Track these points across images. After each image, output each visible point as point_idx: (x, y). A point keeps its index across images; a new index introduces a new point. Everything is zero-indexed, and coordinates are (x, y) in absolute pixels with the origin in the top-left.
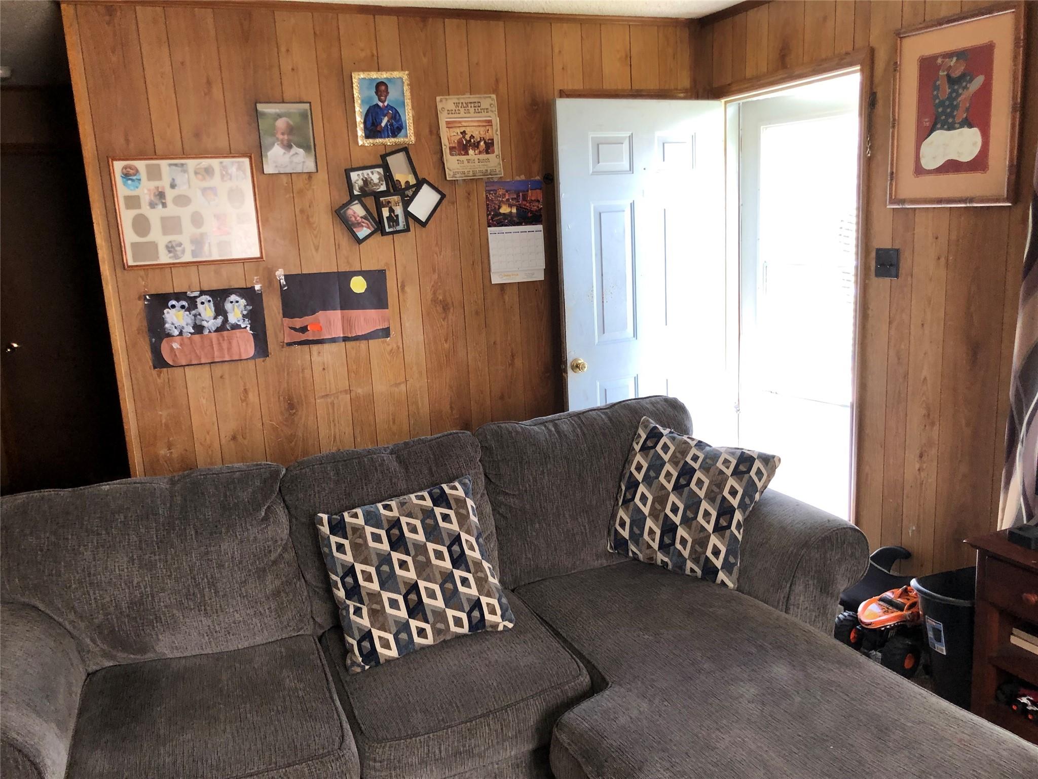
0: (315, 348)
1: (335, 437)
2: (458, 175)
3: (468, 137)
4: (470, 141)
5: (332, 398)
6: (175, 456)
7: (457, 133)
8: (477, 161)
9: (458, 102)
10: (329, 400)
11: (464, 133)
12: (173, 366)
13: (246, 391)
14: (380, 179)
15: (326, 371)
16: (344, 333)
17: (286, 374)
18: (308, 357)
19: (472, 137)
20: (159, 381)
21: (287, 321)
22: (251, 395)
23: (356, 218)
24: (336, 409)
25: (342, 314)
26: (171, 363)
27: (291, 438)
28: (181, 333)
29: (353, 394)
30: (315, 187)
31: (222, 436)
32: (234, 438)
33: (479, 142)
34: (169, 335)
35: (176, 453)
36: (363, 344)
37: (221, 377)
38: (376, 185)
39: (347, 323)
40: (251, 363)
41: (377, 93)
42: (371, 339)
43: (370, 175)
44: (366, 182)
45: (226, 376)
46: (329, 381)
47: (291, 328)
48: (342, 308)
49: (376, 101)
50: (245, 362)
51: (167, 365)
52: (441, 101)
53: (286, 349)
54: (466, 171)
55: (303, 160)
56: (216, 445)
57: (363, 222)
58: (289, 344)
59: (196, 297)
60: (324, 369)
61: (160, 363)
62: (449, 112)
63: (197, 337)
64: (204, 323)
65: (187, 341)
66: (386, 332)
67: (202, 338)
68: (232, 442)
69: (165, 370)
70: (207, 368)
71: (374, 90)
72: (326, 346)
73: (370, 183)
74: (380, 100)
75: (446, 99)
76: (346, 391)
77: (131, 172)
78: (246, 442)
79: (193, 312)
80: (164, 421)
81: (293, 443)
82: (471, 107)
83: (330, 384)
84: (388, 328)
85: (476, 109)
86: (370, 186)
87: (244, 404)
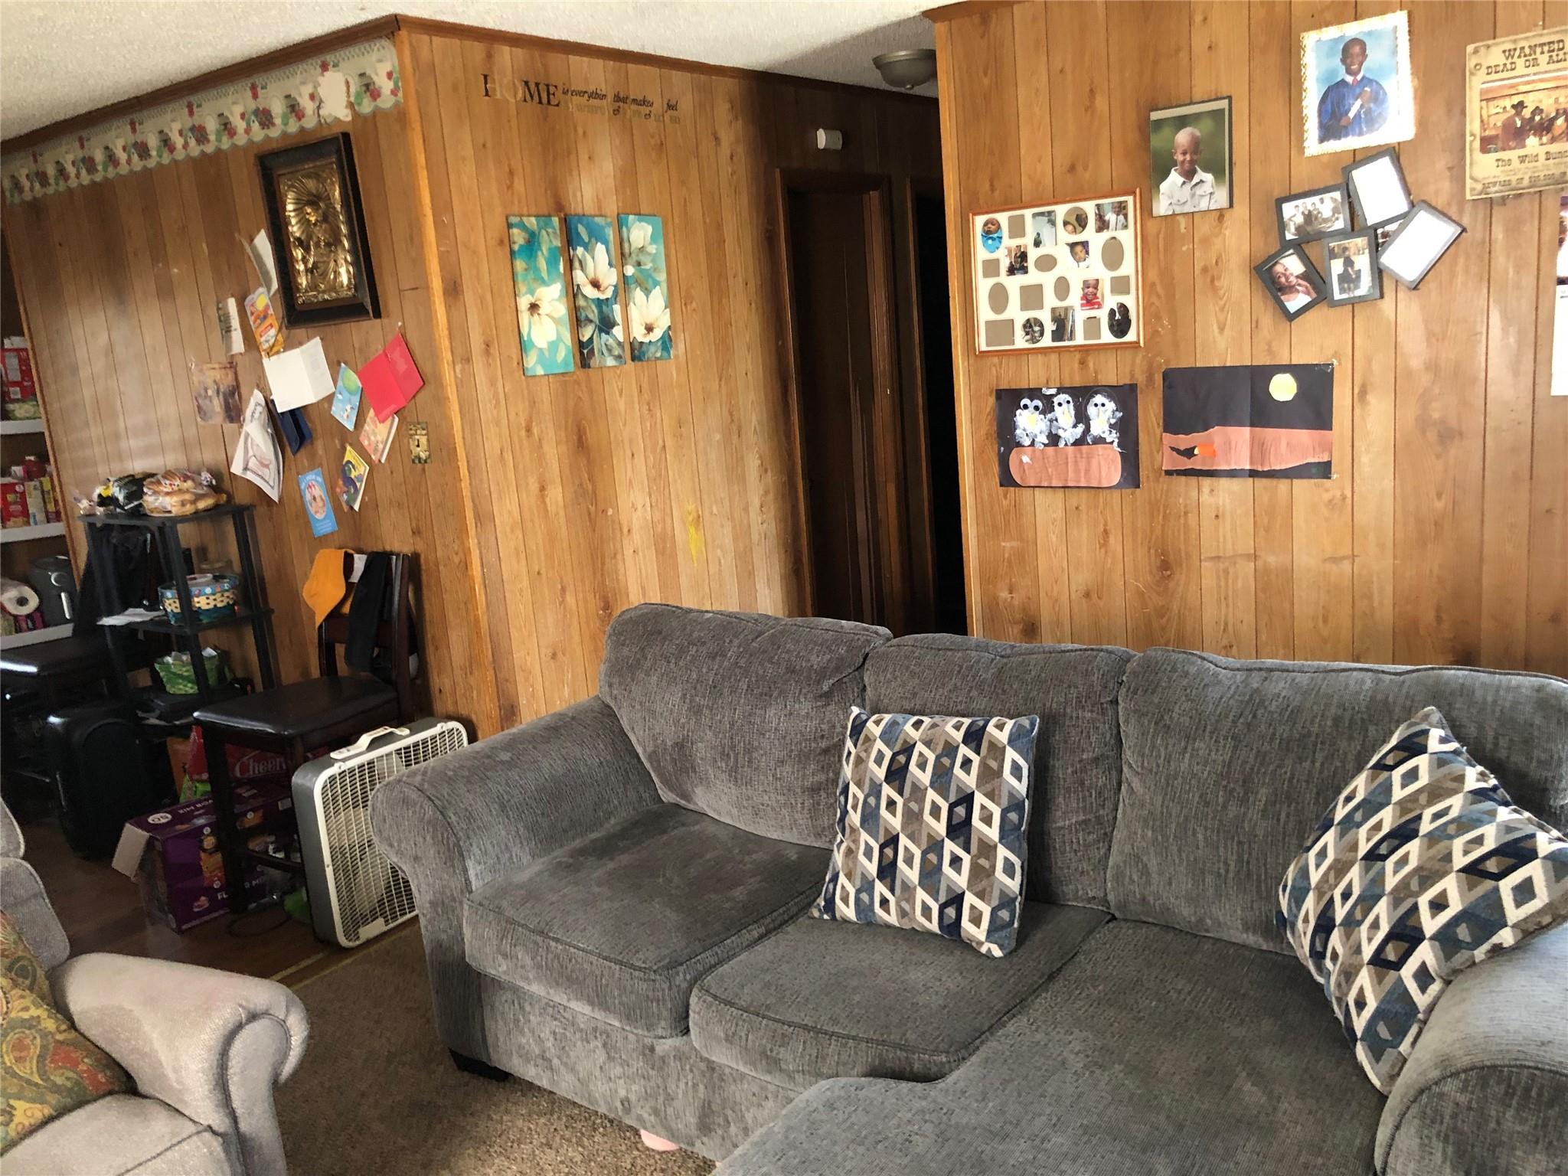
0: (1206, 483)
1: (1226, 624)
2: (1493, 189)
3: (1527, 113)
4: (1532, 119)
5: (1227, 564)
6: (1016, 602)
7: (1505, 108)
8: (1542, 157)
9: (1512, 46)
10: (1222, 566)
11: (1519, 106)
12: (1020, 486)
13: (1106, 532)
14: (1335, 211)
15: (1220, 519)
16: (1252, 463)
17: (1161, 517)
18: (1194, 494)
19: (1538, 110)
20: (1005, 503)
21: (1168, 437)
22: (1112, 540)
23: (1287, 279)
24: (1230, 581)
25: (1251, 432)
26: (1019, 481)
27: (1162, 611)
28: (1032, 444)
29: (1260, 563)
30: (1227, 232)
31: (1074, 587)
32: (1087, 595)
33: (1553, 120)
34: (1019, 445)
35: (1018, 599)
36: (1283, 485)
37: (1077, 508)
38: (1326, 221)
39: (1259, 449)
40: (1116, 494)
41: (1343, 61)
42: (1297, 478)
43: (1318, 205)
44: (1309, 217)
45: (1083, 508)
46: (1224, 537)
47: (1173, 449)
48: (1252, 425)
49: (1342, 74)
50: (1108, 491)
51: (1016, 485)
52: (1476, 51)
53: (1164, 478)
54: (1514, 179)
55: (1211, 190)
56: (1065, 598)
57: (1299, 285)
58: (1169, 473)
59: (1052, 396)
60: (1217, 516)
61: (1007, 480)
62: (1491, 70)
63: (1051, 449)
64: (1061, 433)
65: (1038, 454)
66: (1324, 470)
67: (1056, 451)
68: (1084, 600)
69: (1012, 489)
70: (1060, 494)
71: (1340, 56)
72: (1224, 483)
73: (1316, 218)
74: (1349, 72)
75: (1488, 47)
76: (1247, 556)
77: (993, 228)
78: (1101, 604)
79: (1049, 416)
80: (1006, 555)
81: (1165, 619)
82: (1542, 53)
83: (1224, 542)
84: (1328, 464)
85: (1554, 54)
86: (1316, 223)
87: (1103, 550)
